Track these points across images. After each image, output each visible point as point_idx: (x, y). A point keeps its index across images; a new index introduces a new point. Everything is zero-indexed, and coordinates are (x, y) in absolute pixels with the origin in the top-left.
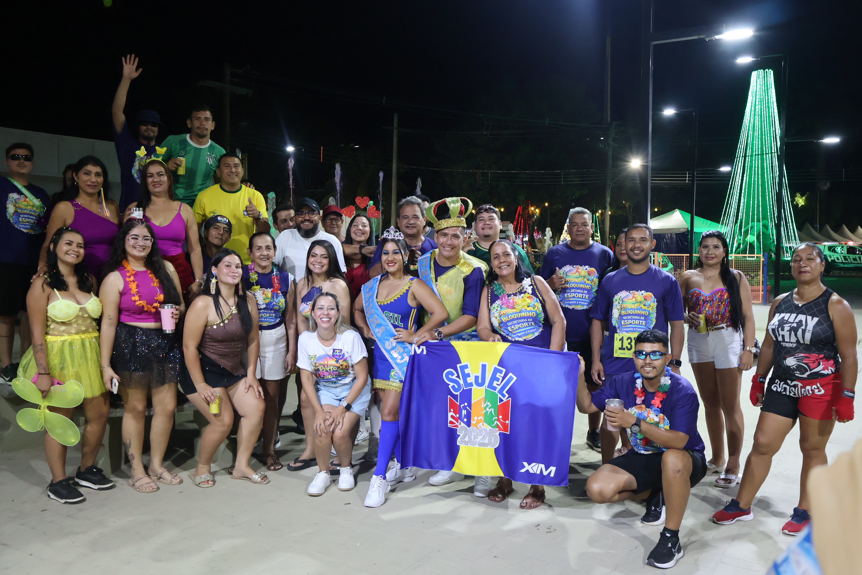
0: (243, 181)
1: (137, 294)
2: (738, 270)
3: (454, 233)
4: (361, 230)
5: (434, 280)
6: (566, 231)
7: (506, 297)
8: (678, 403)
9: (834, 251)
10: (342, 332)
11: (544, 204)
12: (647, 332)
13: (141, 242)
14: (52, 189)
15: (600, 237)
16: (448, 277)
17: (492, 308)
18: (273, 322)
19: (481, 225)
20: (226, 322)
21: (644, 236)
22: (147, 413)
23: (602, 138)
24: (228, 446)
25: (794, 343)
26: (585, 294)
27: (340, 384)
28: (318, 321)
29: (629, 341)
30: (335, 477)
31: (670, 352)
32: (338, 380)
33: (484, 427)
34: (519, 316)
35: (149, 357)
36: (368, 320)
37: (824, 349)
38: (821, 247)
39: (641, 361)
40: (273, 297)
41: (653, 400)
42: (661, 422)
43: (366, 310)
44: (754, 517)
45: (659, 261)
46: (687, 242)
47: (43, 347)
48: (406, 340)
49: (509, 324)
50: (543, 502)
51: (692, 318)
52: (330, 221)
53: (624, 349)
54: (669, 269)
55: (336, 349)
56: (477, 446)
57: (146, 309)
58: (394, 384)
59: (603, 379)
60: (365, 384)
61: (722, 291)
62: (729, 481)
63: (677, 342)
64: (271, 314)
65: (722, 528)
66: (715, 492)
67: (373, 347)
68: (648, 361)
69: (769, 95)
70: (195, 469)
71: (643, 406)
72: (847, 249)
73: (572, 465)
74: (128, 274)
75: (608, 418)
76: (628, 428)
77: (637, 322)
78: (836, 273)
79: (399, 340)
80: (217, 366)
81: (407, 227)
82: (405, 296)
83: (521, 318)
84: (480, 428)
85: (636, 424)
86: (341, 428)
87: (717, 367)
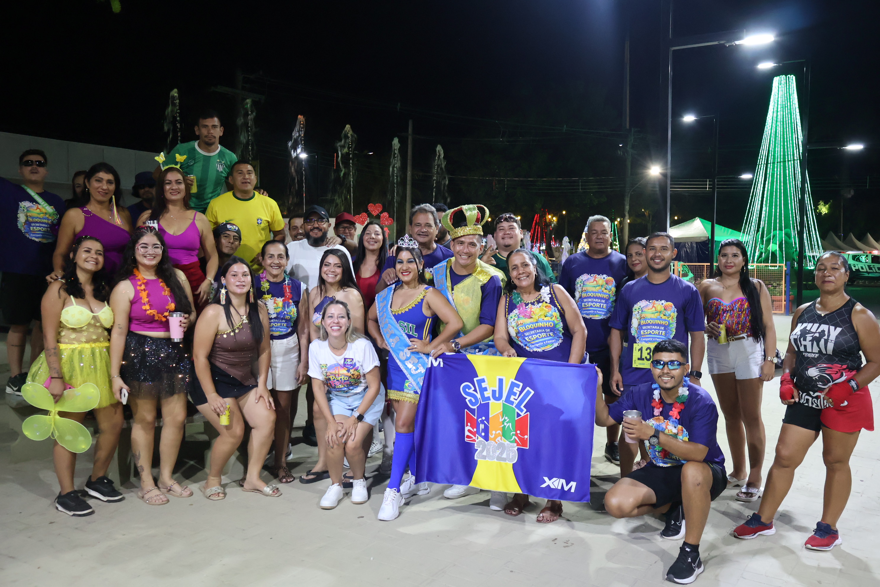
0: (256, 188)
1: (148, 303)
2: (760, 279)
3: (471, 241)
4: (373, 238)
5: (450, 289)
6: (584, 240)
7: (524, 306)
8: (697, 415)
9: (858, 260)
10: (354, 341)
11: (562, 212)
12: (666, 342)
13: (150, 250)
15: (618, 246)
16: (465, 286)
17: (509, 318)
18: (284, 332)
19: (501, 234)
20: (237, 331)
21: (665, 245)
23: (621, 145)
24: (238, 459)
26: (603, 303)
27: (352, 393)
28: (329, 330)
29: (649, 351)
30: (348, 490)
31: (690, 363)
32: (350, 389)
33: (503, 442)
34: (536, 326)
35: (158, 367)
36: (382, 330)
37: (847, 359)
38: (846, 257)
39: (659, 371)
40: (284, 306)
41: (671, 412)
42: (679, 434)
43: (380, 320)
44: (776, 531)
45: (679, 270)
46: (708, 251)
47: (55, 352)
48: (420, 351)
49: (527, 334)
50: (560, 516)
51: (712, 328)
52: (343, 230)
53: (643, 359)
54: (690, 279)
55: (347, 359)
56: (495, 460)
57: (156, 318)
58: (409, 395)
59: (622, 389)
60: (378, 393)
61: (743, 301)
62: (750, 495)
63: (697, 351)
64: (282, 324)
65: (744, 542)
66: (736, 506)
67: (387, 358)
68: (665, 371)
69: (791, 101)
70: (205, 481)
71: (661, 418)
72: (872, 258)
73: (591, 478)
74: (139, 283)
75: (626, 430)
76: (647, 440)
77: (657, 332)
78: (861, 282)
79: (414, 350)
80: (228, 376)
81: (419, 235)
82: (420, 305)
83: (538, 328)
84: (498, 442)
85: (654, 436)
86: (354, 439)
87: (738, 377)
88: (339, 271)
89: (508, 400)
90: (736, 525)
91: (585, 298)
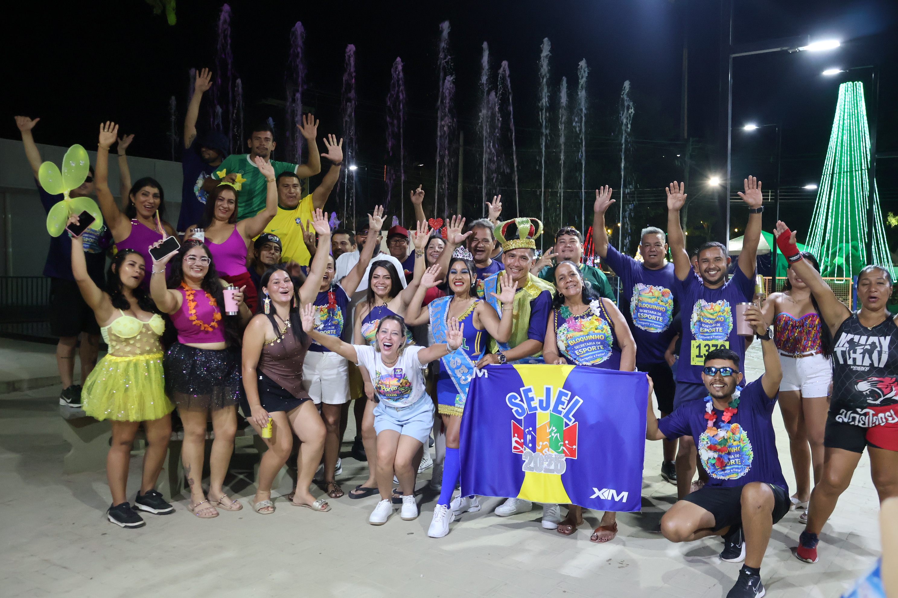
3: (523, 254)
7: (574, 320)
11: (617, 224)
13: (198, 262)
17: (558, 332)
19: (561, 247)
20: (283, 337)
21: (718, 256)
23: (678, 156)
24: (288, 472)
26: (659, 316)
28: (381, 345)
30: (397, 506)
33: (550, 453)
34: (586, 339)
39: (711, 378)
46: (770, 264)
49: (577, 347)
50: (615, 535)
52: (395, 242)
56: (543, 472)
58: (458, 409)
61: (814, 316)
68: (717, 378)
69: (859, 108)
70: (255, 495)
73: (646, 498)
74: (187, 293)
80: (278, 388)
81: (476, 250)
82: (470, 317)
83: (589, 341)
84: (545, 454)
87: (804, 396)
88: (388, 282)
89: (555, 410)
91: (641, 309)
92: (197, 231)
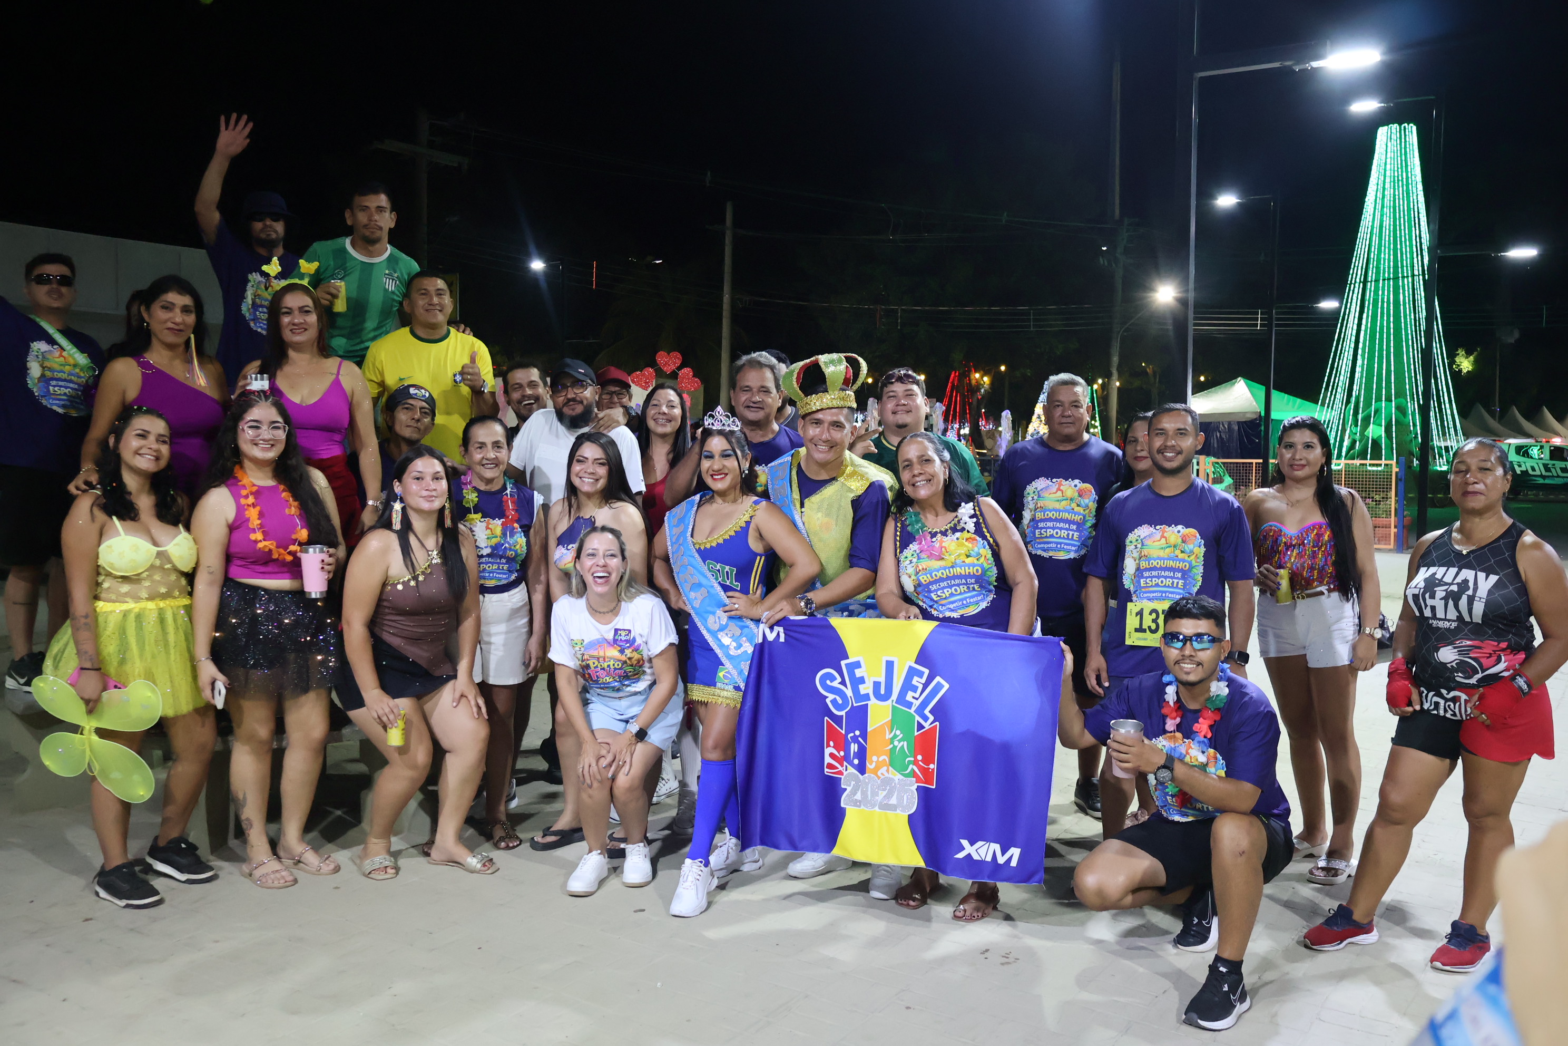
0: (451, 322)
1: (260, 528)
2: (1352, 488)
3: (835, 418)
4: (665, 414)
5: (798, 505)
6: (1040, 417)
7: (929, 538)
8: (1241, 730)
9: (1526, 454)
10: (631, 598)
11: (999, 367)
12: (1187, 600)
13: (266, 433)
14: (106, 338)
15: (1099, 428)
16: (824, 499)
17: (902, 558)
18: (504, 580)
19: (891, 404)
20: (421, 578)
21: (1182, 427)
22: (275, 743)
23: (1104, 249)
24: (421, 805)
25: (1454, 621)
26: (1072, 530)
27: (628, 692)
28: (588, 578)
29: (1154, 615)
31: (1228, 637)
32: (624, 685)
33: (890, 776)
34: (950, 573)
35: (280, 642)
36: (678, 576)
37: (1509, 632)
38: (1505, 448)
39: (1177, 652)
40: (504, 534)
41: (1196, 725)
42: (1210, 764)
43: (673, 558)
44: (1380, 937)
45: (1208, 471)
46: (1259, 438)
47: (88, 620)
48: (744, 614)
49: (933, 587)
50: (995, 908)
51: (1266, 577)
52: (608, 397)
53: (1144, 631)
54: (1226, 487)
55: (620, 630)
56: (877, 808)
57: (275, 556)
58: (725, 694)
59: (1107, 684)
60: (672, 692)
61: (1321, 528)
62: (1333, 872)
63: (1240, 616)
64: (501, 566)
65: (1321, 957)
66: (1307, 892)
67: (687, 627)
68: (1187, 652)
69: (1409, 170)
70: (362, 846)
71: (1179, 735)
72: (1551, 451)
73: (1049, 842)
74: (244, 492)
75: (1114, 754)
76: (1151, 773)
77: (1168, 582)
78: (1531, 494)
79: (733, 613)
80: (403, 658)
81: (748, 407)
82: (743, 532)
83: (955, 577)
84: (882, 777)
85: (1164, 767)
86: (628, 772)
87: (1312, 664)
88: (602, 471)
89: (901, 700)
90: (1308, 926)
91: (1042, 520)
92: (256, 379)
